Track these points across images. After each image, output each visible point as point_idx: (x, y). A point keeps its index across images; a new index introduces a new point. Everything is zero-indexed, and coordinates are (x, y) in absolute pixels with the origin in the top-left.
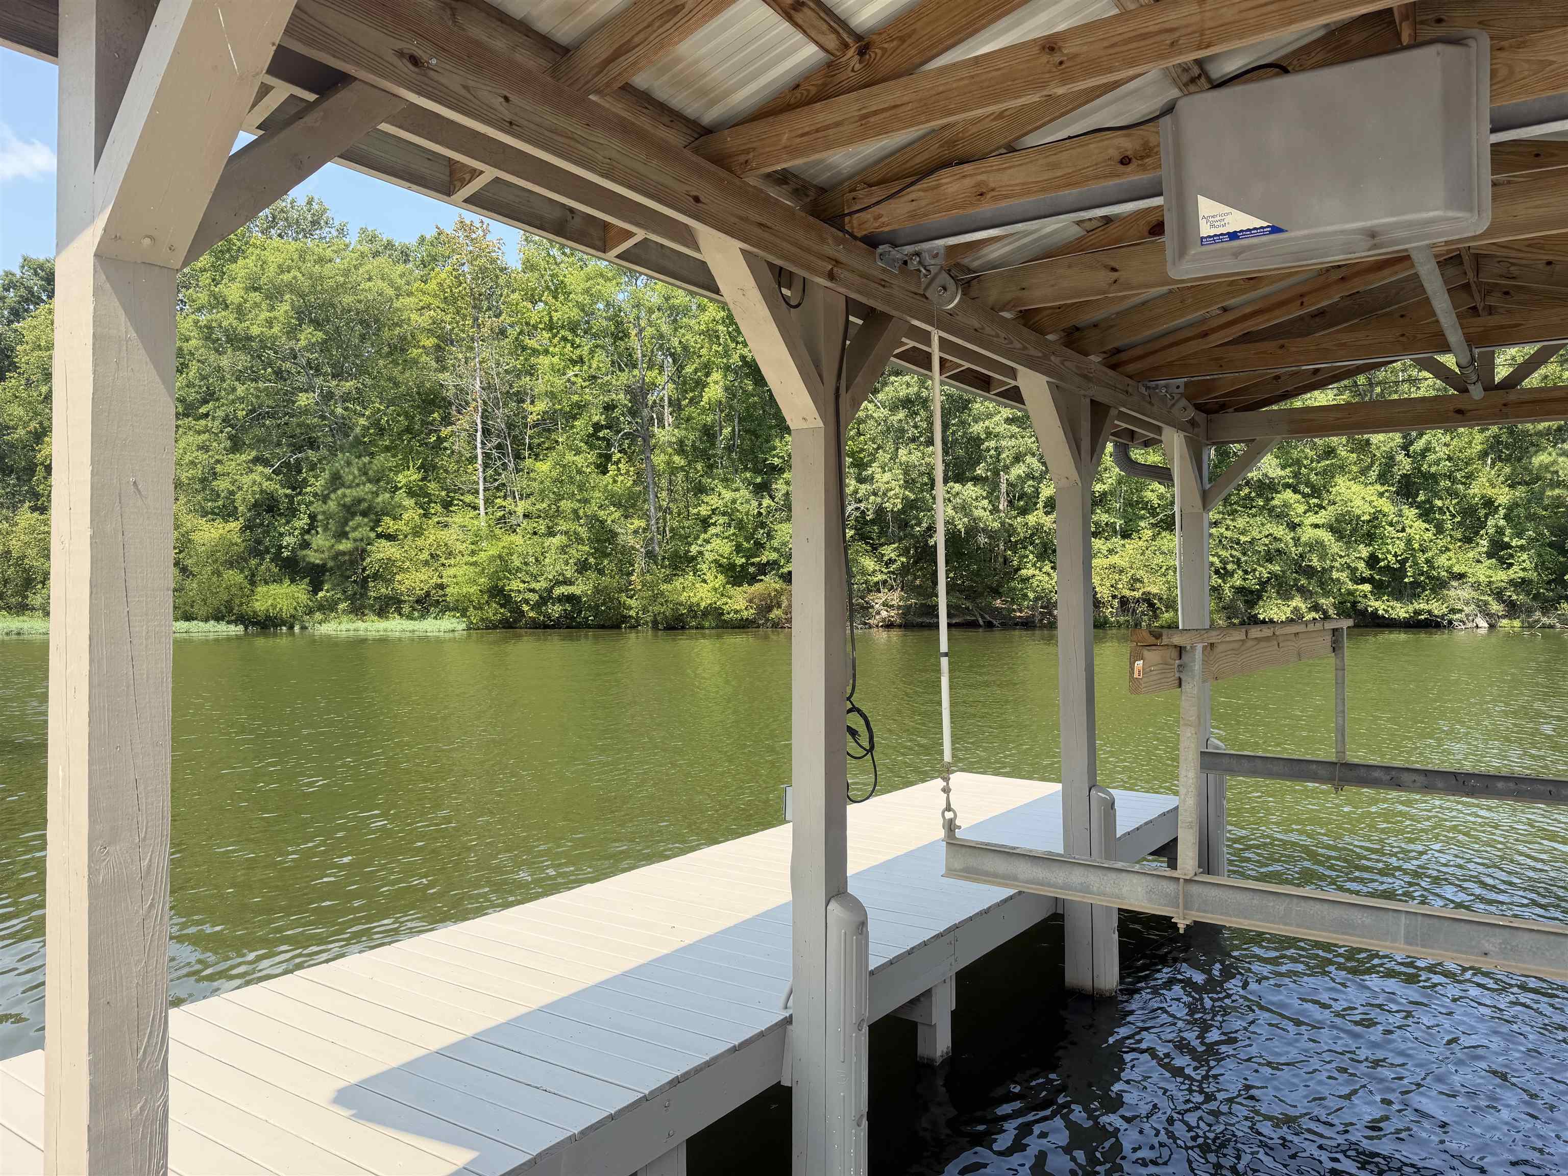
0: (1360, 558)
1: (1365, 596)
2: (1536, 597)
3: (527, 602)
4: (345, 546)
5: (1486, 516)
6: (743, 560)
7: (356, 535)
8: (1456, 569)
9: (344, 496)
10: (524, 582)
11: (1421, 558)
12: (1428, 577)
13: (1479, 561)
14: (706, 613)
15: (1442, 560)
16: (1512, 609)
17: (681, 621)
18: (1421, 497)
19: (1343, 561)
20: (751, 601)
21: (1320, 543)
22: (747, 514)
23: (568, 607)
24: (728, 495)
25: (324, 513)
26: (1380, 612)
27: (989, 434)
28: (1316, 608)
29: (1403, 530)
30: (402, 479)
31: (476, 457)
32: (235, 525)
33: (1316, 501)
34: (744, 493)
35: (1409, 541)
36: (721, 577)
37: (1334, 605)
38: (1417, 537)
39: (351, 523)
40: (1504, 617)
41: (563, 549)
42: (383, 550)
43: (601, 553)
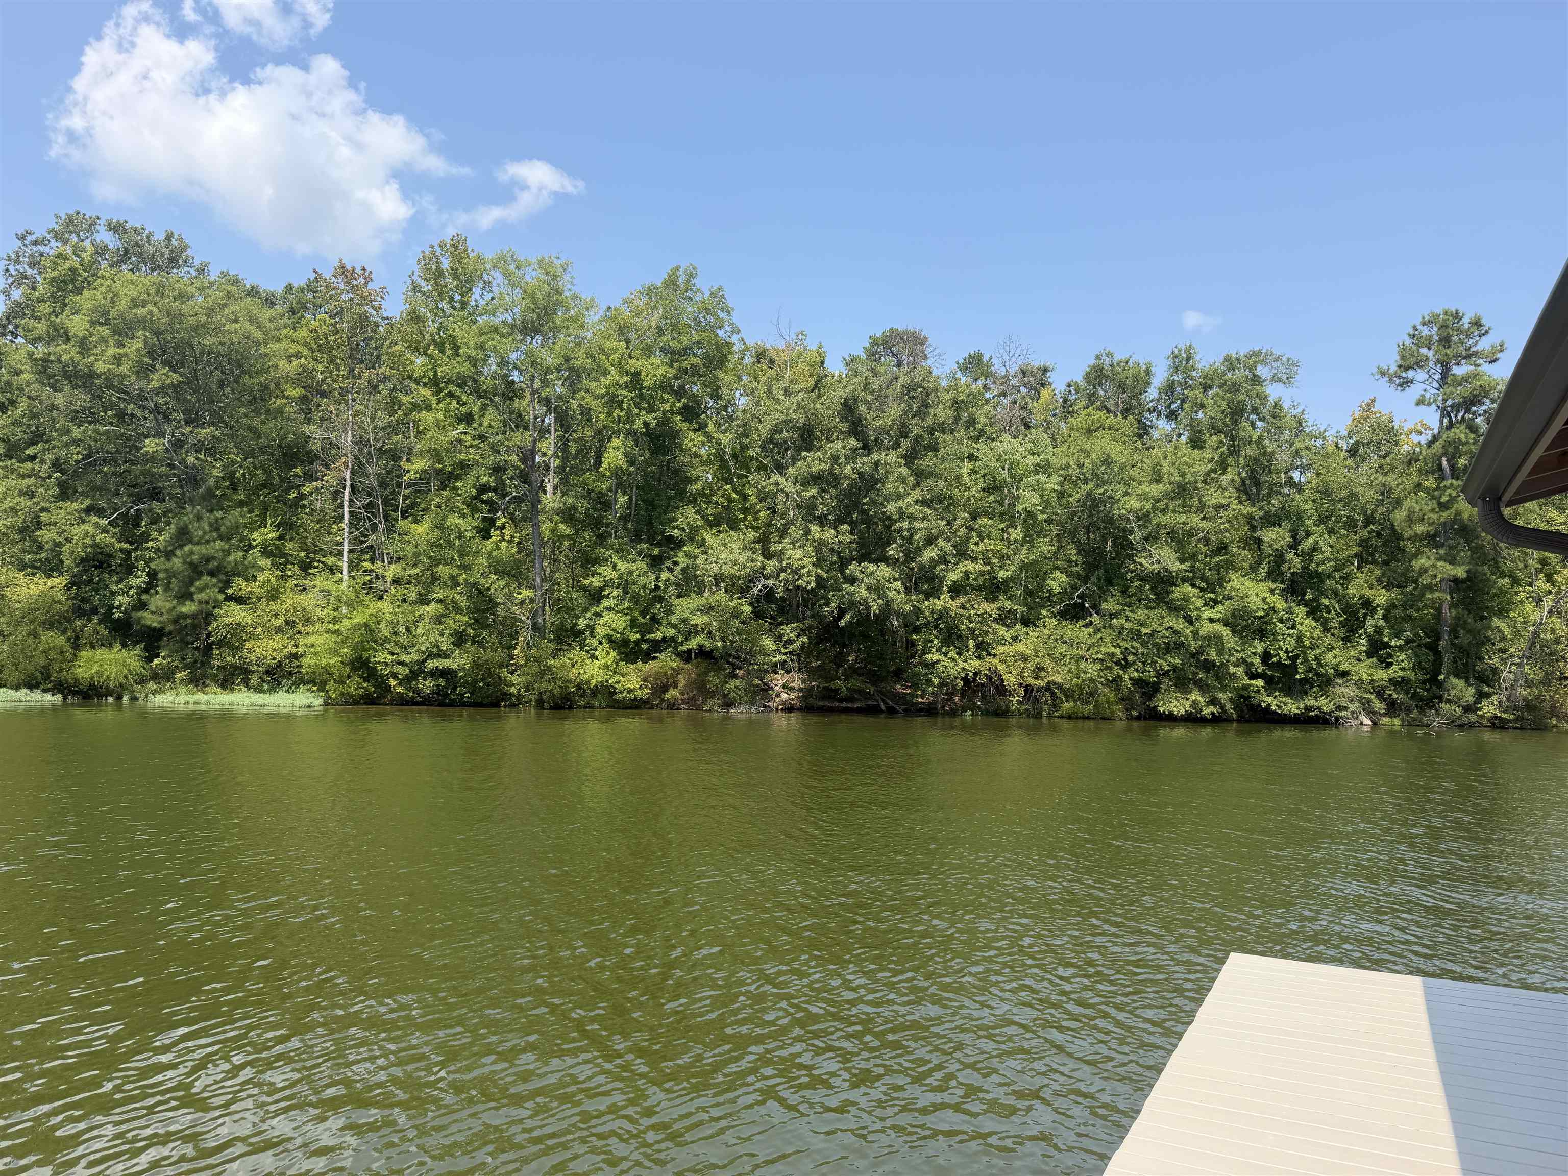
0: (1255, 654)
1: (1258, 692)
2: (1414, 696)
3: (394, 676)
4: (188, 608)
5: (1365, 615)
6: (638, 636)
7: (202, 596)
8: (1342, 668)
9: (192, 553)
10: (393, 654)
11: (1311, 655)
12: (1317, 674)
13: (1359, 660)
14: (595, 692)
15: (1329, 658)
16: (1393, 708)
17: (568, 700)
18: (1309, 596)
19: (1239, 655)
20: (645, 680)
21: (1219, 638)
22: (644, 587)
23: (442, 682)
24: (623, 566)
25: (166, 570)
26: (1273, 708)
27: (902, 514)
28: (1213, 702)
29: (1293, 627)
30: (257, 537)
31: (343, 517)
32: (59, 582)
33: (1212, 596)
34: (641, 565)
35: (1299, 639)
36: (613, 654)
37: (1231, 700)
38: (1308, 634)
39: (197, 583)
40: (1385, 715)
41: (438, 619)
42: (234, 614)
43: (479, 623)
